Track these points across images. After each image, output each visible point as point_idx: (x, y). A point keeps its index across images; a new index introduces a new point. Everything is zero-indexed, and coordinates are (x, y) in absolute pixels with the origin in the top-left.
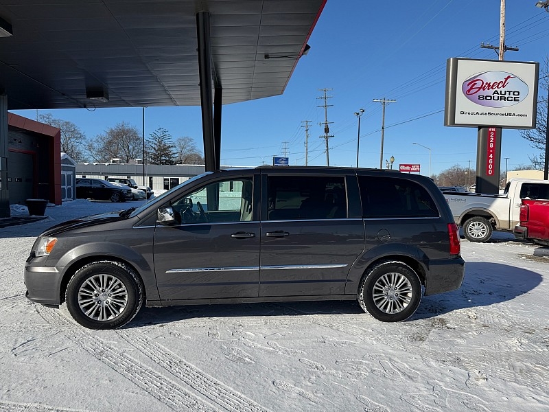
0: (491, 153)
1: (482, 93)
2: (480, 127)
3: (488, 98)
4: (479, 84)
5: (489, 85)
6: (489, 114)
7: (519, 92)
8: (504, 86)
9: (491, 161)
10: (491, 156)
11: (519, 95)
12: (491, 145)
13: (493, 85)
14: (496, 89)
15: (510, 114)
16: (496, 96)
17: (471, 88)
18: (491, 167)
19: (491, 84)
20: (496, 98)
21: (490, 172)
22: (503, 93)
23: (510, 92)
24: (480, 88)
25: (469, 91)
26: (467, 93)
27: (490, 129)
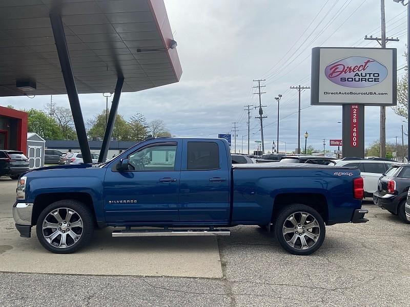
0: (355, 127)
1: (343, 75)
2: (344, 105)
3: (349, 80)
4: (341, 68)
5: (350, 69)
6: (351, 93)
7: (378, 74)
8: (364, 69)
9: (355, 134)
10: (355, 130)
11: (378, 76)
12: (355, 121)
13: (354, 69)
14: (357, 72)
15: (371, 93)
16: (357, 78)
17: (334, 72)
18: (355, 139)
19: (352, 68)
20: (357, 79)
21: (355, 144)
22: (364, 75)
23: (370, 74)
24: (342, 72)
25: (332, 74)
26: (330, 76)
27: (353, 107)
